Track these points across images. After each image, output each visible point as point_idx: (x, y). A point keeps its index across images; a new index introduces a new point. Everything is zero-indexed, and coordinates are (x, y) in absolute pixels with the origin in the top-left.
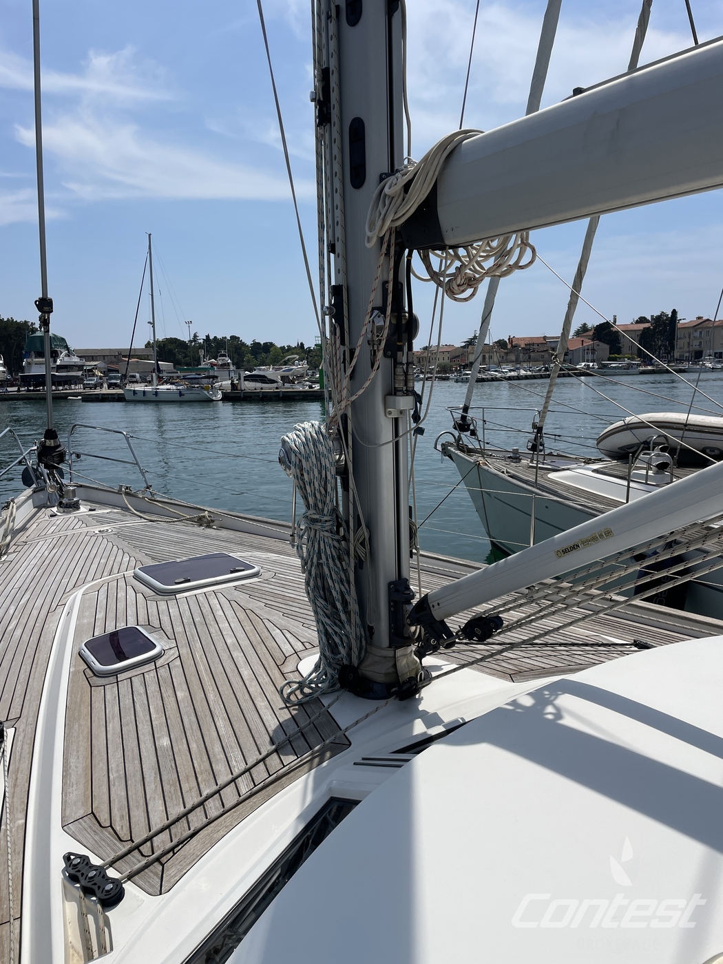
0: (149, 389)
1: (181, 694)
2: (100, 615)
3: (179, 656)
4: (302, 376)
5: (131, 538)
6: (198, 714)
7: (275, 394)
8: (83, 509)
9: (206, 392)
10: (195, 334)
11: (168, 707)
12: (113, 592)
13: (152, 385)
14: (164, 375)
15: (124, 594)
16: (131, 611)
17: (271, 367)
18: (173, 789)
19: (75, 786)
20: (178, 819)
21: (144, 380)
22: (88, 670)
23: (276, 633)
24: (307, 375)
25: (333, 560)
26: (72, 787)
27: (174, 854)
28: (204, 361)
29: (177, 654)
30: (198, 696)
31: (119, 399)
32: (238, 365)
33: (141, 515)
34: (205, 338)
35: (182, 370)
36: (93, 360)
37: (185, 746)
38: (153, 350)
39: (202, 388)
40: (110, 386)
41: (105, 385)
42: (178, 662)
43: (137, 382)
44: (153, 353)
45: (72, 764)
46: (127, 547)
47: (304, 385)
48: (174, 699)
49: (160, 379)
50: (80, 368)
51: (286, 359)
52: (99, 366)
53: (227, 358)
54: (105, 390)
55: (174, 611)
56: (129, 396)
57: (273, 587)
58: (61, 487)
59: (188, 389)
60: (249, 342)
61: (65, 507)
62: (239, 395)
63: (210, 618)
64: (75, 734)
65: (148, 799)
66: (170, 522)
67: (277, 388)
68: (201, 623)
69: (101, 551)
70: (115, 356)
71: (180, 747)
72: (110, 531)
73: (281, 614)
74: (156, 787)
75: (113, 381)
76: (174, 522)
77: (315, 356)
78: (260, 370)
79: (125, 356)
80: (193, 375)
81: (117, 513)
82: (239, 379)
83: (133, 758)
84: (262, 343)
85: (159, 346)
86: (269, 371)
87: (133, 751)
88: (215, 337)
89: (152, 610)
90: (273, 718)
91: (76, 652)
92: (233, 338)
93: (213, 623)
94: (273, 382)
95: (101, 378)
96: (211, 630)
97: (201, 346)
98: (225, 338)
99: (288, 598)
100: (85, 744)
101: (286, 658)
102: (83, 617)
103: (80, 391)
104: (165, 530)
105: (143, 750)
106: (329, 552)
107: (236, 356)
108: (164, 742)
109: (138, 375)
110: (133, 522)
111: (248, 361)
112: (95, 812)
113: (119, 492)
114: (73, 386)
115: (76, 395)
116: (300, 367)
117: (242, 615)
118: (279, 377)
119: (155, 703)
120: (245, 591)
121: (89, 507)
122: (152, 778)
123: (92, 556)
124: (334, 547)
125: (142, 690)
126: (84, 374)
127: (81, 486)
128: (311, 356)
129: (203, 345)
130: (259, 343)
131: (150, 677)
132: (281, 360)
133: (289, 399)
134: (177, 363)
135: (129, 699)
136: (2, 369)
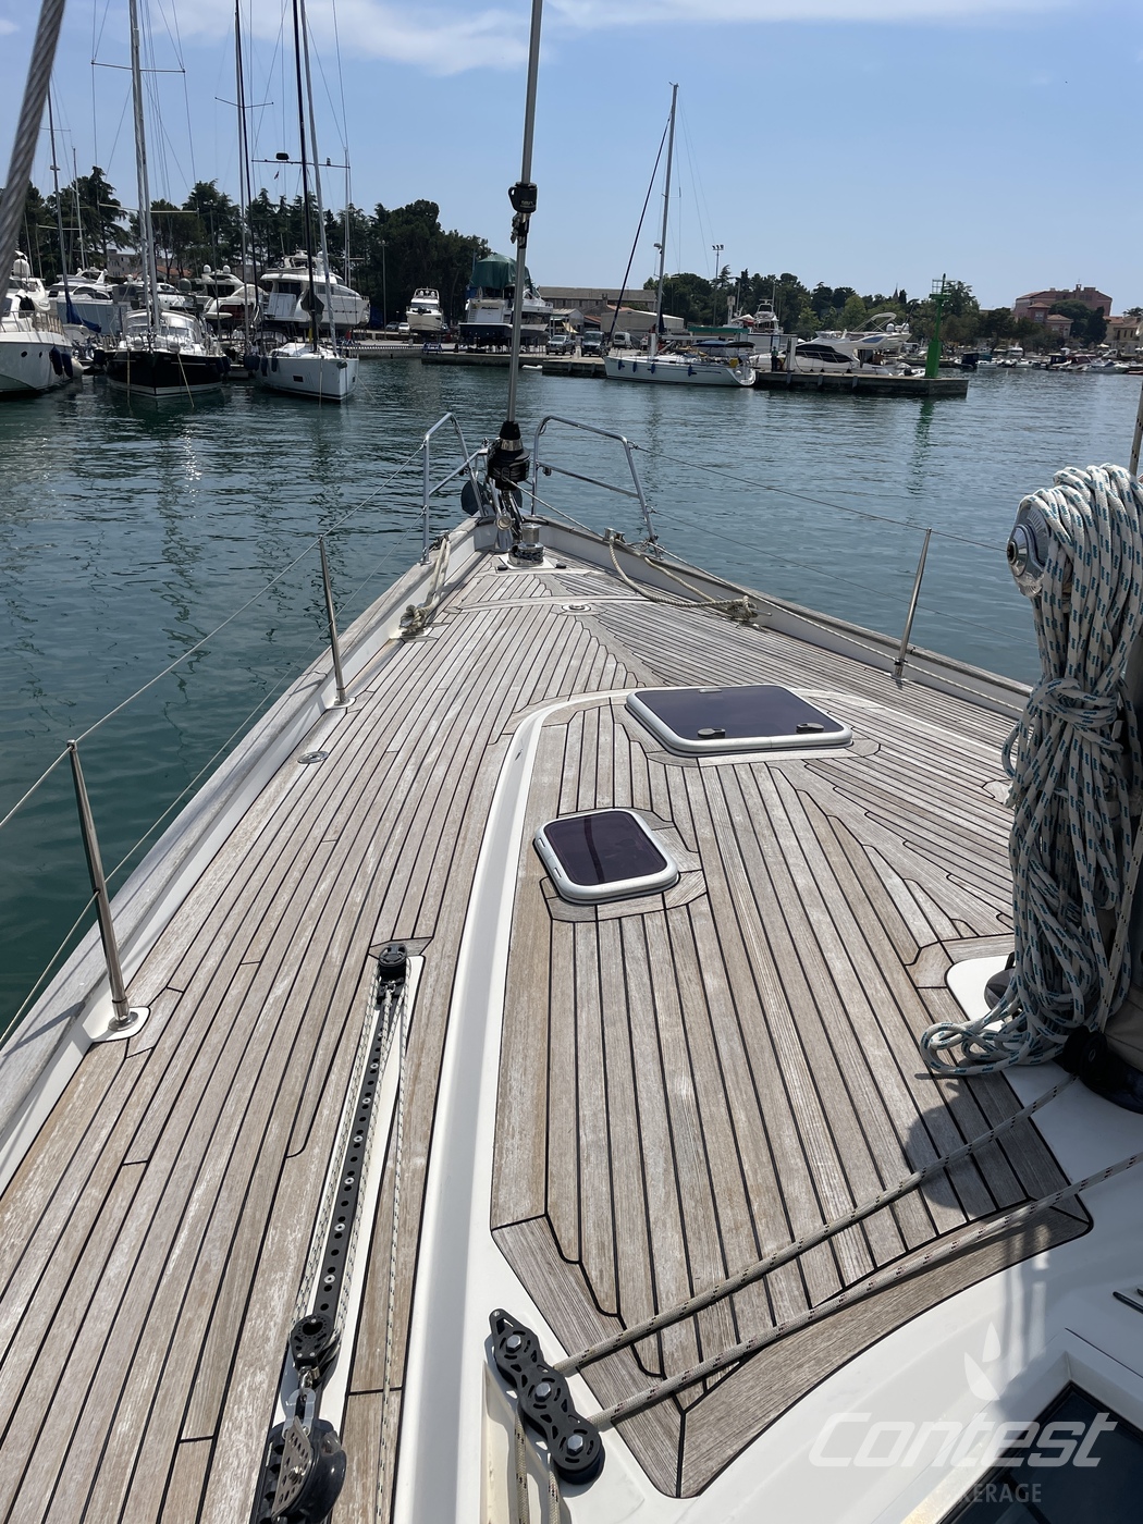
0: (643, 359)
1: (714, 982)
2: (571, 773)
3: (707, 893)
4: (893, 352)
5: (620, 627)
6: (748, 1039)
7: (844, 382)
8: (548, 563)
9: (730, 370)
10: (725, 268)
11: (688, 1004)
12: (591, 730)
13: (648, 354)
14: (668, 337)
15: (610, 739)
16: (622, 776)
17: (845, 332)
18: (701, 1213)
19: (517, 1137)
20: (714, 1301)
21: (636, 345)
22: (547, 881)
23: (894, 882)
24: (903, 350)
26: (513, 1137)
27: (707, 1392)
28: (733, 317)
29: (702, 889)
30: (747, 996)
31: (596, 373)
32: (787, 326)
33: (636, 585)
34: (740, 276)
35: (697, 331)
36: (564, 307)
37: (723, 1110)
38: (657, 294)
39: (726, 363)
40: (586, 350)
41: (578, 349)
42: (705, 908)
43: (624, 347)
44: (655, 299)
45: (514, 1083)
46: (614, 643)
47: (896, 368)
48: (699, 989)
49: (661, 343)
50: (545, 317)
51: (873, 319)
52: (572, 316)
53: (771, 314)
54: (577, 358)
55: (695, 791)
56: (611, 371)
57: (878, 775)
58: (517, 522)
59: (703, 363)
60: (810, 286)
61: (521, 557)
62: (783, 379)
63: (761, 818)
64: (522, 1016)
65: (652, 1219)
66: (681, 606)
67: (849, 371)
68: (746, 830)
69: (571, 644)
70: (597, 301)
71: (713, 1109)
72: (587, 608)
73: (901, 841)
74: (668, 1194)
75: (590, 343)
76: (689, 606)
77: (923, 316)
78: (824, 336)
79: (611, 303)
80: (713, 340)
81: (598, 577)
82: (787, 352)
83: (624, 1107)
84: (833, 289)
85: (666, 289)
86: (839, 340)
87: (623, 1092)
88: (757, 275)
89: (658, 782)
90: (904, 1095)
91: (528, 840)
92: (787, 278)
93: (768, 832)
94: (843, 359)
95: (573, 337)
96: (764, 847)
97: (732, 291)
98: (773, 277)
99: (910, 807)
100: (537, 1044)
101: (920, 949)
102: (543, 771)
103: (541, 356)
104: (675, 620)
105: (642, 1095)
107: (786, 309)
108: (682, 1088)
109: (627, 335)
110: (624, 598)
111: (806, 321)
112: (551, 1214)
113: (604, 542)
114: (532, 348)
115: (534, 362)
116: (895, 334)
117: (823, 829)
118: (856, 351)
119: (665, 989)
120: (824, 774)
121: (557, 562)
122: (660, 1170)
123: (558, 650)
124: (1103, 767)
125: (640, 953)
126: (550, 328)
127: (547, 523)
128: (915, 317)
129: (735, 290)
130: (828, 289)
131: (655, 923)
132: (862, 321)
133: (866, 391)
134: (689, 318)
135: (616, 964)
136: (435, 313)
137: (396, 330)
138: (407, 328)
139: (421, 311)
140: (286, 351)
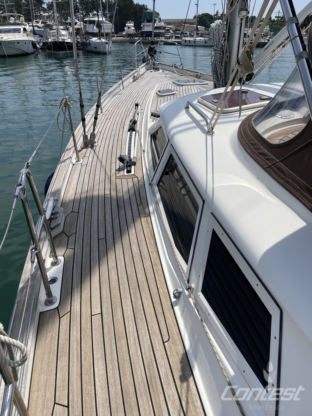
0: (192, 39)
2: (162, 87)
10: (217, 11)
12: (166, 85)
13: (193, 37)
14: (200, 32)
15: (169, 85)
21: (191, 36)
22: (158, 95)
25: (219, 63)
29: (179, 94)
31: (179, 44)
33: (178, 73)
36: (170, 25)
38: (196, 19)
40: (176, 37)
41: (174, 38)
43: (187, 36)
44: (196, 21)
47: (265, 39)
49: (197, 34)
50: (164, 28)
52: (172, 28)
54: (173, 40)
55: (181, 88)
56: (183, 43)
58: (154, 63)
59: (209, 40)
61: (155, 70)
63: (190, 90)
70: (179, 23)
72: (168, 76)
75: (177, 35)
79: (183, 23)
81: (171, 73)
85: (199, 18)
89: (175, 88)
91: (155, 92)
95: (172, 34)
102: (158, 88)
103: (163, 40)
106: (218, 60)
109: (188, 33)
110: (175, 75)
113: (172, 67)
114: (160, 38)
115: (161, 41)
120: (202, 87)
121: (162, 70)
124: (220, 59)
126: (166, 31)
127: (161, 64)
134: (206, 27)
136: (133, 28)
137: (122, 34)
138: (125, 33)
139: (129, 28)
140: (92, 40)
